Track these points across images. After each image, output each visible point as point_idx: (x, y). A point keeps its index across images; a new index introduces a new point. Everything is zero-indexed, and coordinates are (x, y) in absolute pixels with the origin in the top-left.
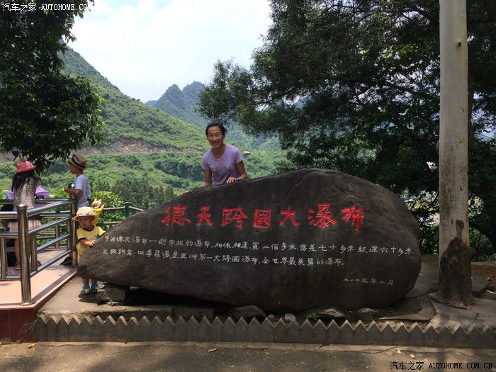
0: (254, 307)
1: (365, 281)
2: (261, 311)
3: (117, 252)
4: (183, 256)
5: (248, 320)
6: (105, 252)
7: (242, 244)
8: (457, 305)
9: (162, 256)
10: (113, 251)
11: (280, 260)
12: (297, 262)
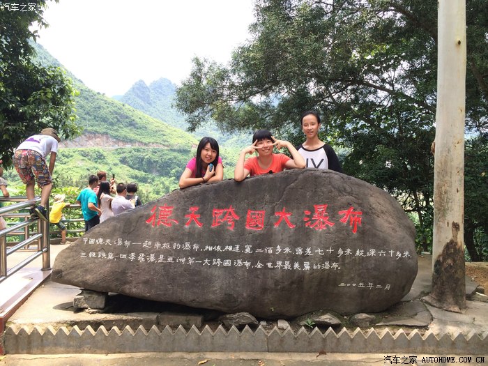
0: (246, 314)
1: (361, 285)
2: (253, 319)
3: (97, 255)
4: (170, 259)
5: (241, 328)
6: (83, 255)
7: (234, 247)
8: (452, 309)
9: (146, 260)
10: (92, 255)
11: (274, 264)
12: (292, 267)
